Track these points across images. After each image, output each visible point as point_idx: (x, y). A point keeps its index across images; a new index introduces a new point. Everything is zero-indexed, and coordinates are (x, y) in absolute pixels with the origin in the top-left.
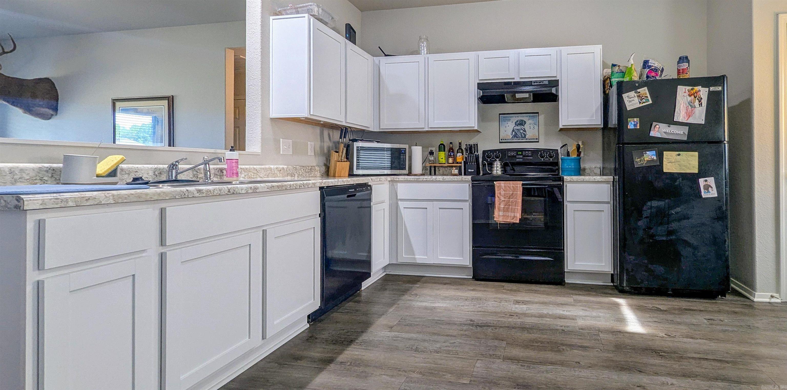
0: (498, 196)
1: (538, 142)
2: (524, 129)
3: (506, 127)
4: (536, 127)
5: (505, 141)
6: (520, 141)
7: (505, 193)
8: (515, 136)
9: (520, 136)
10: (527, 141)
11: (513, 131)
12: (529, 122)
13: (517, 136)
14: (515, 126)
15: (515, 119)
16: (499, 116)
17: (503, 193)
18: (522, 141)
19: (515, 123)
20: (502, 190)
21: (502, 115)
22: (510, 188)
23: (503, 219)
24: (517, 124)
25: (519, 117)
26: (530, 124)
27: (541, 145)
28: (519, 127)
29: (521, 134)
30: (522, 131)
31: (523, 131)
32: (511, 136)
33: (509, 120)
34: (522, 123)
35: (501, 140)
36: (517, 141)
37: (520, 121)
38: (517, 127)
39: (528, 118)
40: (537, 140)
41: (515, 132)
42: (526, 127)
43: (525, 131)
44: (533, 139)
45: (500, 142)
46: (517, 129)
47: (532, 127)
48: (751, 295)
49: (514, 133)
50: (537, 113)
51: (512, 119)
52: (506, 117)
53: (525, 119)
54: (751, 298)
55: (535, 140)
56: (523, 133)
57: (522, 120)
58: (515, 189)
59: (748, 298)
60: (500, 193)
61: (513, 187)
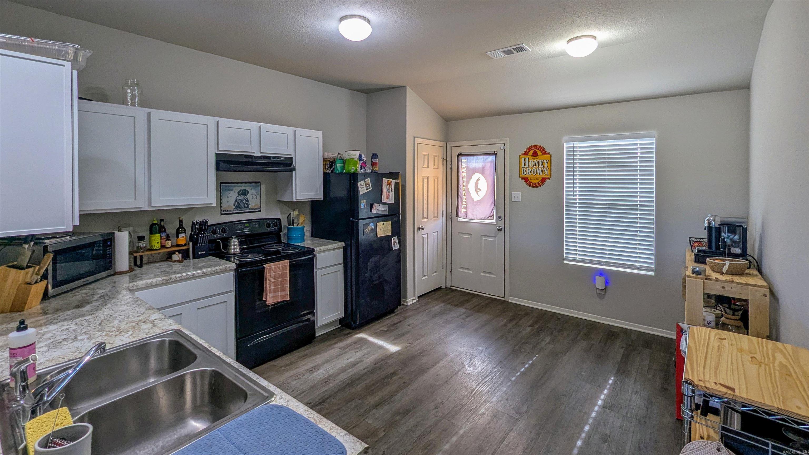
0: (268, 279)
1: (260, 211)
2: (247, 198)
3: (228, 197)
4: (258, 197)
5: (228, 212)
6: (243, 211)
7: (275, 274)
8: (238, 207)
9: (243, 206)
10: (250, 211)
11: (236, 201)
12: (252, 191)
13: (240, 206)
14: (237, 197)
15: (238, 189)
16: (221, 185)
17: (273, 274)
18: (245, 211)
19: (238, 193)
20: (272, 272)
21: (223, 184)
22: (279, 268)
23: (273, 300)
24: (239, 194)
25: (241, 186)
26: (253, 194)
27: (262, 215)
28: (242, 197)
29: (244, 204)
30: (244, 201)
31: (246, 201)
32: (234, 207)
33: (232, 190)
34: (245, 193)
35: (223, 211)
36: (240, 212)
37: (243, 191)
38: (239, 198)
39: (250, 188)
40: (259, 210)
41: (238, 203)
42: (249, 197)
43: (248, 201)
44: (256, 209)
45: (221, 214)
46: (240, 199)
47: (254, 197)
48: (405, 302)
49: (236, 203)
50: (259, 182)
51: (234, 188)
52: (228, 186)
53: (247, 188)
54: (405, 304)
55: (257, 210)
56: (246, 203)
57: (245, 190)
58: (284, 268)
59: (404, 305)
60: (271, 276)
61: (282, 267)
